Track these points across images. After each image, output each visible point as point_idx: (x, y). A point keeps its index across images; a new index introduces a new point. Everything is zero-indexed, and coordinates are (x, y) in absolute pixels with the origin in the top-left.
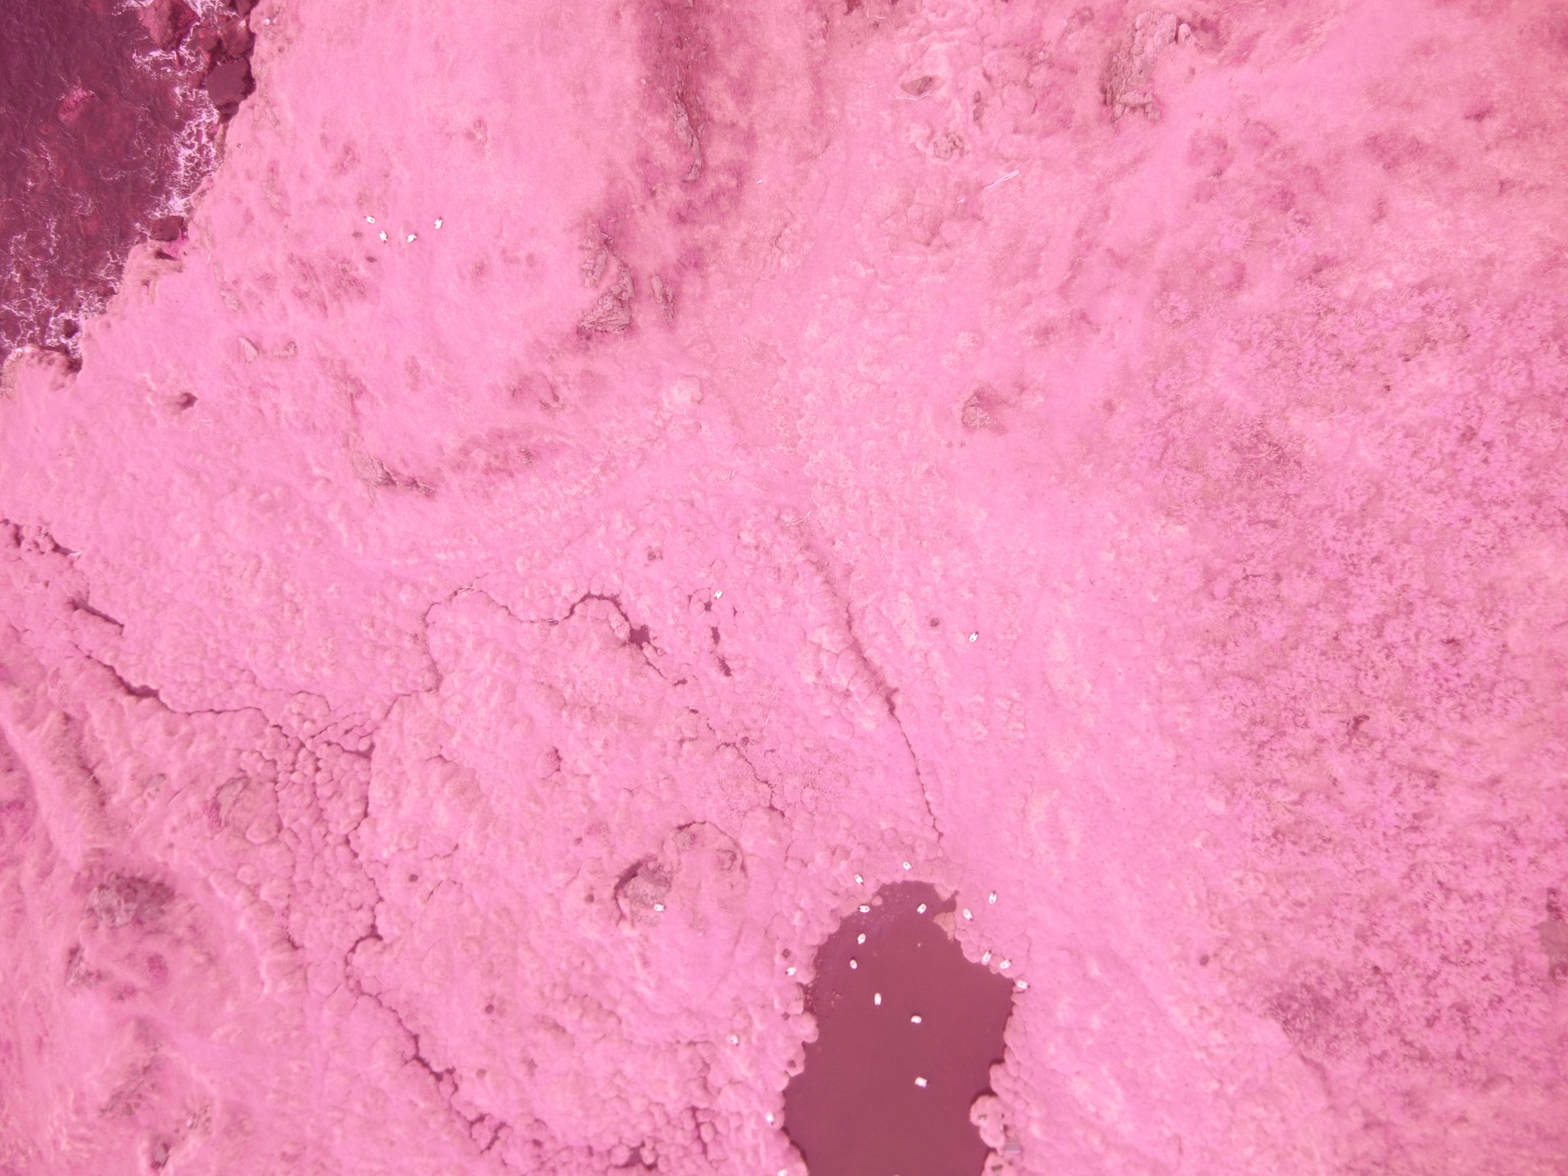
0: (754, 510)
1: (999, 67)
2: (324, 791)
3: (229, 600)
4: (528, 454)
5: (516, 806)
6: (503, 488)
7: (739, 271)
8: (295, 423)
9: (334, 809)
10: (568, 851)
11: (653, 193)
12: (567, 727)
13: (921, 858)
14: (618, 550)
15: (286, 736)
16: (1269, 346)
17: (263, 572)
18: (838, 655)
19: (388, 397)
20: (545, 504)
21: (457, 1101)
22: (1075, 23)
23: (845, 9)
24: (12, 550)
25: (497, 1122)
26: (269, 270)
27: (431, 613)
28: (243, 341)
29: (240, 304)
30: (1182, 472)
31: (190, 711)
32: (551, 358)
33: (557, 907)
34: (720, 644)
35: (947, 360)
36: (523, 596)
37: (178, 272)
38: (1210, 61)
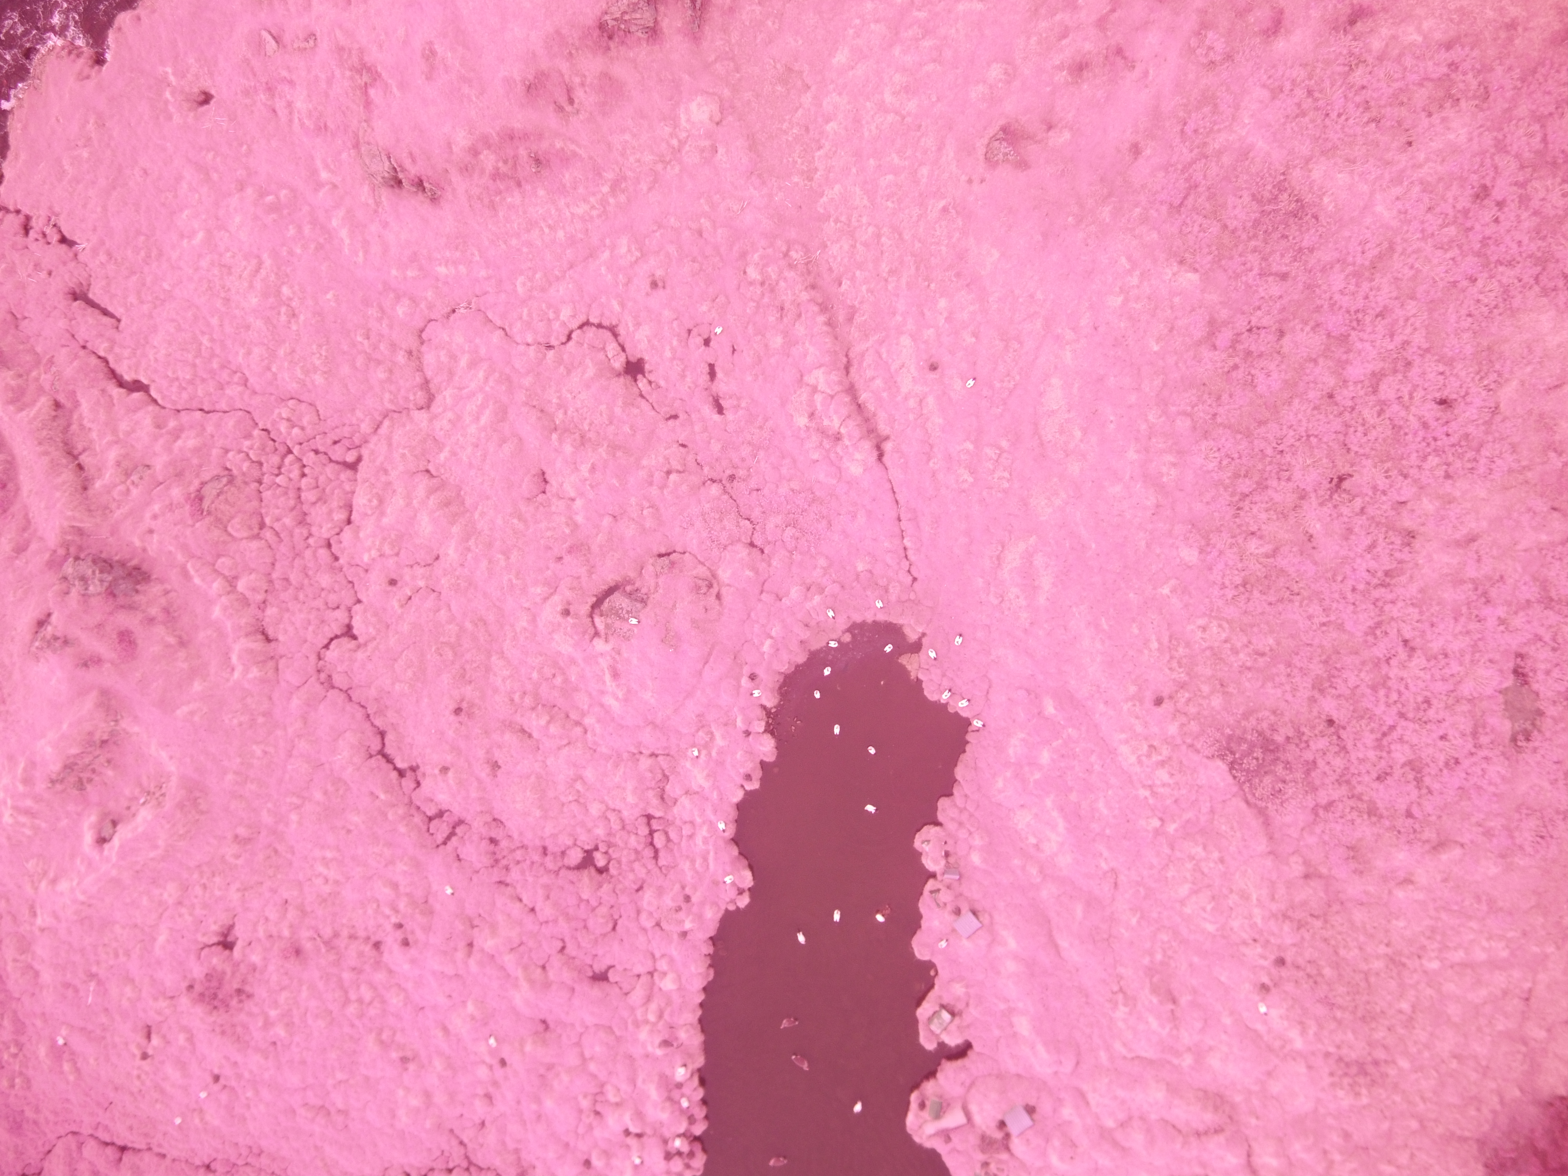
0: (763, 244)
2: (309, 496)
3: (227, 300)
4: (538, 161)
5: (499, 521)
6: (509, 199)
8: (307, 122)
9: (317, 514)
10: (548, 568)
12: (556, 450)
13: (893, 598)
14: (621, 276)
15: (274, 441)
16: (1300, 94)
17: (263, 272)
18: (832, 397)
19: (402, 86)
20: (551, 222)
21: (418, 797)
24: (19, 239)
25: (456, 819)
27: (427, 330)
30: (1200, 219)
31: (180, 408)
32: (570, 53)
33: (534, 620)
34: (716, 382)
35: (976, 92)
36: (521, 318)
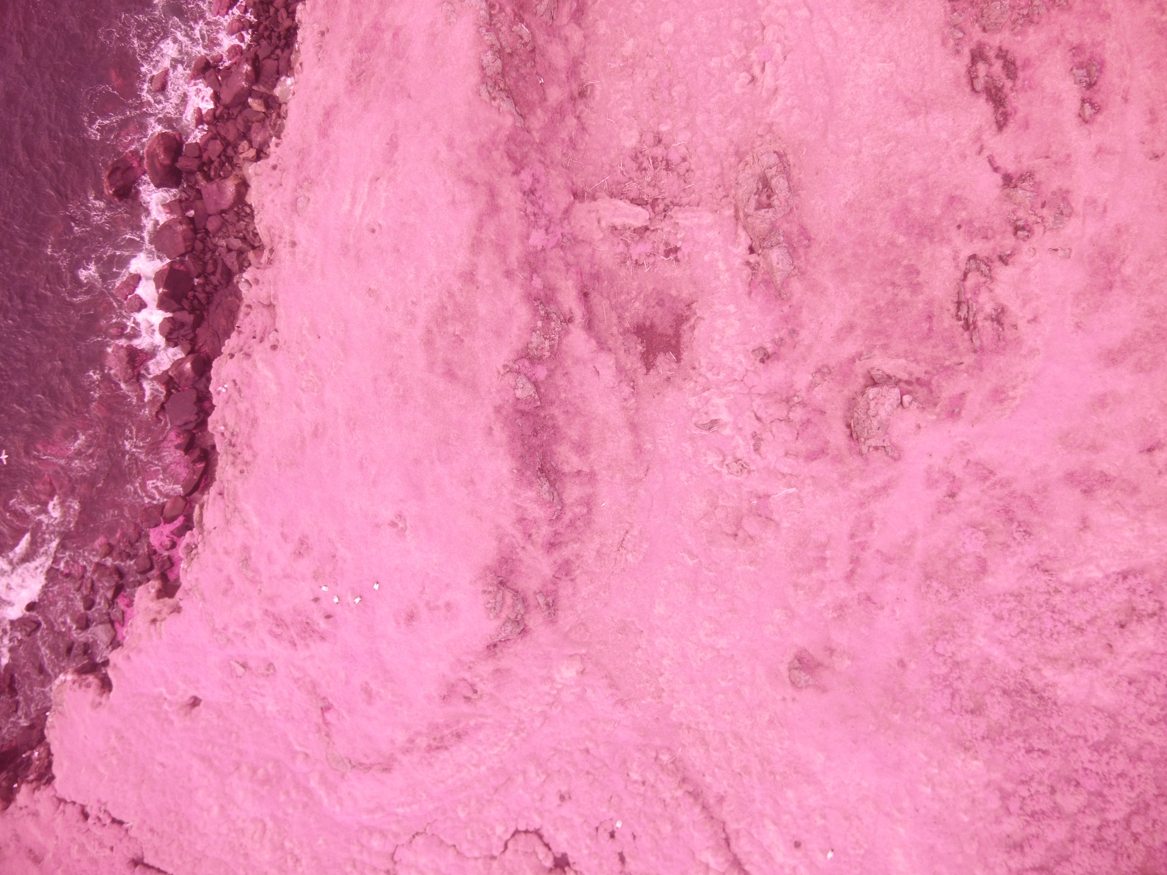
0: (637, 753)
1: (767, 413)
3: (246, 856)
4: (459, 736)
6: (442, 758)
7: (598, 570)
8: (278, 717)
11: (530, 536)
14: (535, 795)
17: (268, 834)
18: (724, 873)
19: (349, 712)
20: (474, 762)
22: (818, 376)
23: (645, 371)
24: (83, 825)
26: (249, 619)
27: (397, 853)
28: (233, 663)
29: (228, 640)
30: (969, 717)
32: (470, 668)
34: (626, 866)
35: (769, 630)
36: (466, 837)
37: (177, 609)
38: (930, 417)
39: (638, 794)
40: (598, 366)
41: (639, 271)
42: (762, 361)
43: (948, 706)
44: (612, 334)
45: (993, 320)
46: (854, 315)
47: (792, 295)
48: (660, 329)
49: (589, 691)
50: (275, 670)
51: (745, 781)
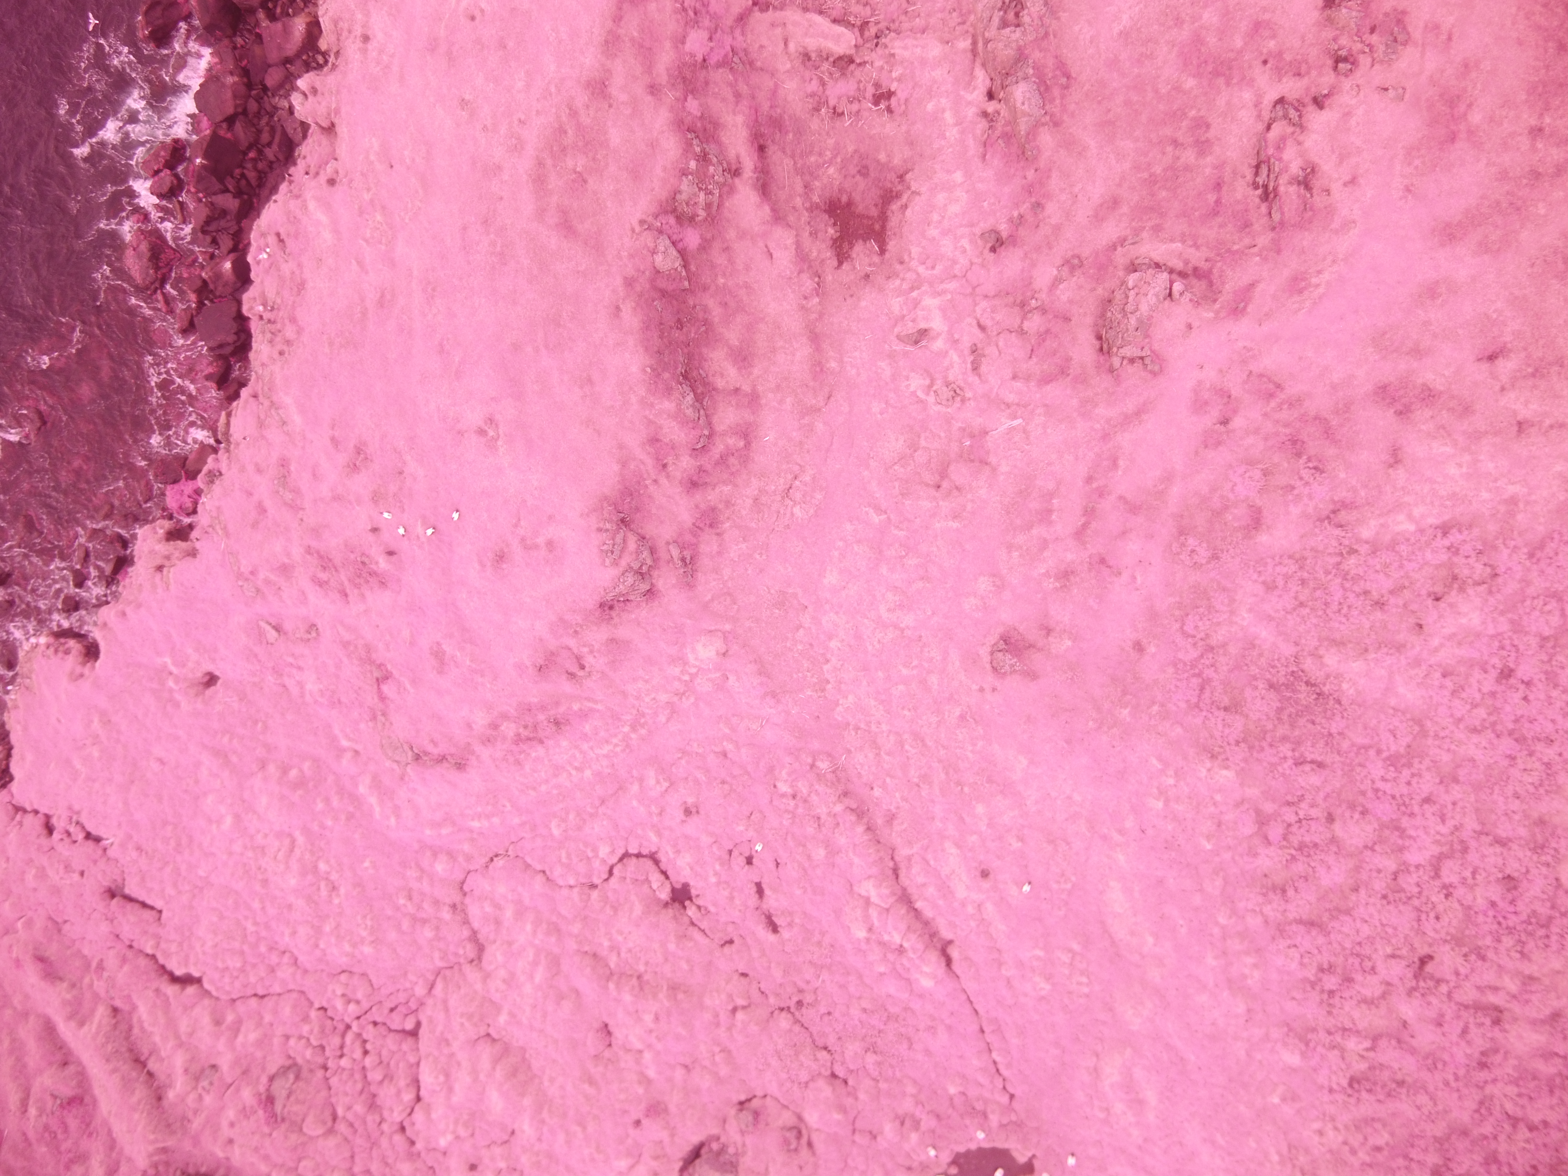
0: (788, 759)
1: (993, 317)
2: (375, 1076)
3: (265, 882)
4: (557, 724)
5: (570, 1088)
6: (534, 755)
7: (753, 525)
8: (320, 699)
9: (386, 1094)
10: (628, 1135)
11: (665, 466)
12: (615, 1000)
13: (994, 1124)
14: (653, 808)
15: (332, 1019)
16: (1294, 587)
17: (297, 852)
18: (888, 910)
19: (414, 682)
20: (576, 764)
22: (1066, 269)
23: (835, 263)
24: (44, 841)
26: (286, 561)
27: (468, 881)
28: (263, 624)
29: (258, 590)
30: (1222, 714)
31: (235, 997)
32: (576, 632)
34: (765, 900)
35: (969, 604)
36: (560, 861)
37: (193, 553)
38: (1206, 315)
39: (787, 811)
40: (772, 245)
41: (838, 124)
42: (993, 250)
43: (1194, 700)
44: (794, 208)
45: (1299, 183)
46: (1119, 185)
47: (1039, 151)
48: (860, 209)
49: (732, 678)
50: (318, 634)
51: (923, 794)
